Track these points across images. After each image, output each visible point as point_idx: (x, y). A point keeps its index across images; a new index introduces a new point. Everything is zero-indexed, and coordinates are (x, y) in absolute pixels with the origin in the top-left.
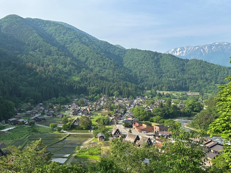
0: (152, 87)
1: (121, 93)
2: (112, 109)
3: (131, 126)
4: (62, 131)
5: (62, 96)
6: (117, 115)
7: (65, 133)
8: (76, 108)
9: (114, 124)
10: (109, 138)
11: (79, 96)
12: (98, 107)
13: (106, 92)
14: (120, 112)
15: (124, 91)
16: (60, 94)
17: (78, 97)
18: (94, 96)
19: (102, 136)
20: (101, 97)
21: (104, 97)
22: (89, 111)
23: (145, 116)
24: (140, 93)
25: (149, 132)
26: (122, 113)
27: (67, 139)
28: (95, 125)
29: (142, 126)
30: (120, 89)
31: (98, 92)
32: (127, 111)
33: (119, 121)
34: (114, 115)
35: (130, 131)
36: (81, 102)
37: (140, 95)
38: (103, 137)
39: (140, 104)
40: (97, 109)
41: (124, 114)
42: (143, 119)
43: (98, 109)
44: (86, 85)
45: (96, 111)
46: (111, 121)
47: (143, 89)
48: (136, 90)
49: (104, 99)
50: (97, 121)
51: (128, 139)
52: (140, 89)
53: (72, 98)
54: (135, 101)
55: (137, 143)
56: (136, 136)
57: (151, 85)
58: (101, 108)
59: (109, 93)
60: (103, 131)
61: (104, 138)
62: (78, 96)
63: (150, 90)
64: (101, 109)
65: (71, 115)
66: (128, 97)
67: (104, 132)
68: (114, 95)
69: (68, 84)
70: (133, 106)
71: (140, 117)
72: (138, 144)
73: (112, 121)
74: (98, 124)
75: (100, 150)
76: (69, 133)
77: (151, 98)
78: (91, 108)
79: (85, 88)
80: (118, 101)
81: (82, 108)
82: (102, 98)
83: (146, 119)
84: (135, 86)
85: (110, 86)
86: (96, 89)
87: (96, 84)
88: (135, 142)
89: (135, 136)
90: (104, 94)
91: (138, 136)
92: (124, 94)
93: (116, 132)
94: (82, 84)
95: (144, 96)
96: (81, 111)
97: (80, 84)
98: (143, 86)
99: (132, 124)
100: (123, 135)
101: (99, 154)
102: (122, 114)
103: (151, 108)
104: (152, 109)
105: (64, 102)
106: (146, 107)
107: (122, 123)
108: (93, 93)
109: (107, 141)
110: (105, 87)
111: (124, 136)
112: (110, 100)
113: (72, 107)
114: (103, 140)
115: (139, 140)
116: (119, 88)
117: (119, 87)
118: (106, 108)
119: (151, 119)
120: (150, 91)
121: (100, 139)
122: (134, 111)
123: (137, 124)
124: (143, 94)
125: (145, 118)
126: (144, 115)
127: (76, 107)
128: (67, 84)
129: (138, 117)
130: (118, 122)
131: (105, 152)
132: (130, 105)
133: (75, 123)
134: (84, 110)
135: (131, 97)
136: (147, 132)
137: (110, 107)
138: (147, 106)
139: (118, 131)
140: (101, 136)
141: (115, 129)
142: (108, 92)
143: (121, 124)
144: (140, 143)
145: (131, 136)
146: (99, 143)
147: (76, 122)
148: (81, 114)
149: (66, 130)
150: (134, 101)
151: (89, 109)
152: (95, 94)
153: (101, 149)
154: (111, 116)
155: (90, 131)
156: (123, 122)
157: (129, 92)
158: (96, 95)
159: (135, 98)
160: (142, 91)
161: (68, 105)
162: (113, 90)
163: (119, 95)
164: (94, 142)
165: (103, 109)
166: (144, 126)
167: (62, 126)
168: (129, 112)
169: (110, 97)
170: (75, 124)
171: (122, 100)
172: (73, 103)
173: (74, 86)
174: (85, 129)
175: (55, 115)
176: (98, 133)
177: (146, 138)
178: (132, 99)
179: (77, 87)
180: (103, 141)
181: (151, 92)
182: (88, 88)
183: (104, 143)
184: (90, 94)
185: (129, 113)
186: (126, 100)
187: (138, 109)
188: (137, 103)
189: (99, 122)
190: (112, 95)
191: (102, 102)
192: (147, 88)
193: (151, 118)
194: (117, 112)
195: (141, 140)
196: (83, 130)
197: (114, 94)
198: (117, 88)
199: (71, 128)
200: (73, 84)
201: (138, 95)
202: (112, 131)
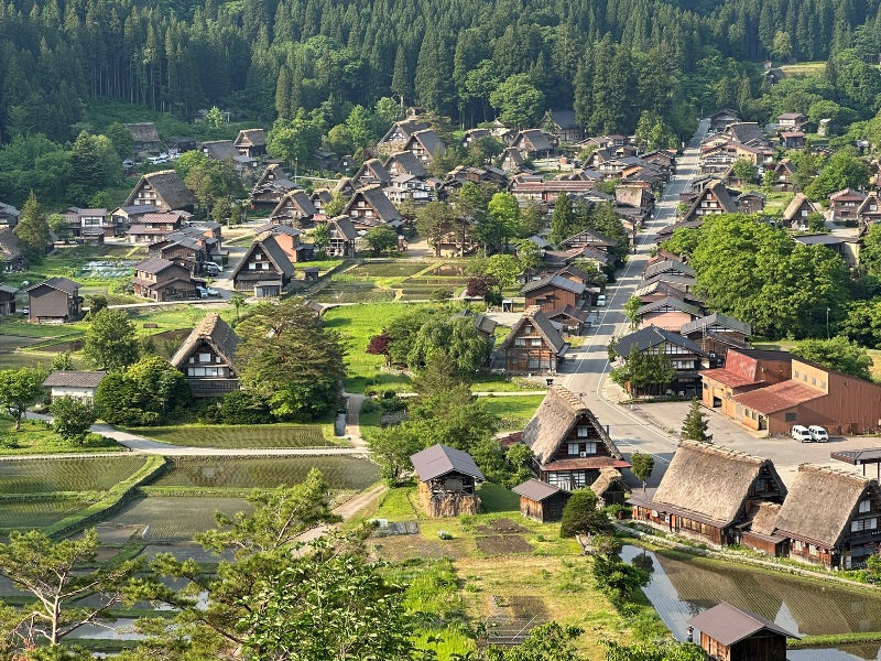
0: (837, 33)
1: (556, 96)
2: (495, 237)
3: (684, 387)
4: (99, 432)
5: (37, 130)
6: (550, 286)
7: (123, 446)
8: (179, 238)
9: (537, 371)
10: (516, 490)
11: (185, 126)
12: (371, 223)
13: (427, 89)
14: (569, 267)
15: (589, 77)
16: (17, 111)
17: (177, 139)
18: (318, 119)
19: (453, 474)
20: (381, 131)
21: (409, 128)
22: (293, 258)
23: (803, 295)
24: (733, 89)
25: (855, 431)
26: (593, 273)
27: (155, 502)
28: (370, 382)
29: (789, 377)
30: (547, 57)
31: (358, 87)
32: (628, 252)
33: (575, 340)
34: (528, 294)
35: (697, 429)
36: (216, 180)
37: (731, 105)
38: (468, 480)
39: (743, 189)
40: (361, 244)
41: (612, 281)
42: (788, 322)
43: (373, 241)
44: (240, 25)
45: (351, 255)
46: (510, 344)
47: (750, 50)
48: (690, 66)
49: (409, 146)
50: (379, 345)
51: (682, 491)
52: (727, 48)
53: (129, 141)
54: (691, 162)
55: (763, 523)
56: (751, 464)
57: (830, 12)
58: (399, 230)
59: (453, 90)
60: (454, 432)
61: (470, 491)
62: (176, 124)
63: (816, 59)
64: (395, 241)
65: (141, 300)
66: (625, 127)
67: (460, 438)
68: (493, 114)
69: (82, 18)
70: (675, 204)
71: (759, 301)
72: (767, 532)
73: (520, 342)
74: (395, 372)
75: (459, 584)
76: (157, 452)
77: (830, 132)
78: (309, 237)
79: (239, 50)
80: (536, 163)
81: (225, 230)
82: (395, 145)
83: (815, 321)
84: (684, 28)
85: (456, 28)
86: (334, 55)
87: (328, 17)
88: (745, 515)
89: (740, 464)
90: (408, 103)
91: (767, 471)
92: (591, 101)
93: (570, 436)
94: (203, 19)
95: (764, 117)
96: (225, 261)
97: (190, 21)
98: (752, 25)
99: (698, 366)
100: (638, 458)
101: (448, 615)
102: (590, 284)
103: (838, 224)
104: (854, 232)
105: (64, 183)
106: (797, 216)
107: (605, 355)
108: (310, 100)
109: (502, 515)
110: (409, 37)
111: (649, 471)
112: (464, 153)
113: (136, 229)
114: (467, 503)
115: (779, 500)
116: (538, 48)
117: (536, 39)
118: (446, 226)
119: (853, 318)
120: (822, 66)
121: (437, 500)
122: (700, 255)
123: (744, 367)
124: (756, 94)
125: (800, 314)
126: (791, 282)
127: (177, 225)
128: (72, 21)
129: (741, 306)
130: (571, 348)
131: (499, 601)
132: (648, 201)
133: (198, 364)
134: (257, 249)
135: (649, 129)
136: (836, 436)
137: (479, 217)
138: (805, 205)
139: (584, 428)
140: (449, 467)
141: (557, 408)
142: (439, 85)
143: (592, 367)
144: (789, 524)
145: (708, 465)
146: (431, 532)
147: (205, 358)
148: (225, 284)
149: (132, 424)
150: (682, 162)
151: (296, 238)
152: (327, 104)
153: (461, 575)
154: (495, 300)
155: (338, 433)
156: (610, 349)
157: (633, 82)
158: (336, 118)
159: (687, 138)
160: (751, 73)
161: (102, 212)
162: (486, 66)
163: (540, 112)
164: (393, 526)
165: (413, 236)
166: (810, 380)
167: (90, 394)
168: (647, 257)
169: (459, 134)
170: (199, 372)
171: (568, 154)
172: (141, 189)
173: (140, 39)
174: (287, 418)
175: (12, 296)
176: (416, 446)
177: (845, 480)
178: (661, 145)
179: (160, 44)
180: (466, 513)
181: (832, 75)
182: (261, 54)
183: (480, 528)
184: (279, 104)
185: (651, 270)
186: (608, 154)
187: (737, 232)
188: (712, 185)
189: (406, 351)
190: (481, 111)
191: (401, 176)
192: (794, 40)
193: (858, 311)
194: (545, 263)
195: (797, 499)
196: (274, 419)
197: (493, 98)
198: (526, 42)
199: (171, 403)
200: (124, 14)
201: (715, 112)
202: (534, 425)
